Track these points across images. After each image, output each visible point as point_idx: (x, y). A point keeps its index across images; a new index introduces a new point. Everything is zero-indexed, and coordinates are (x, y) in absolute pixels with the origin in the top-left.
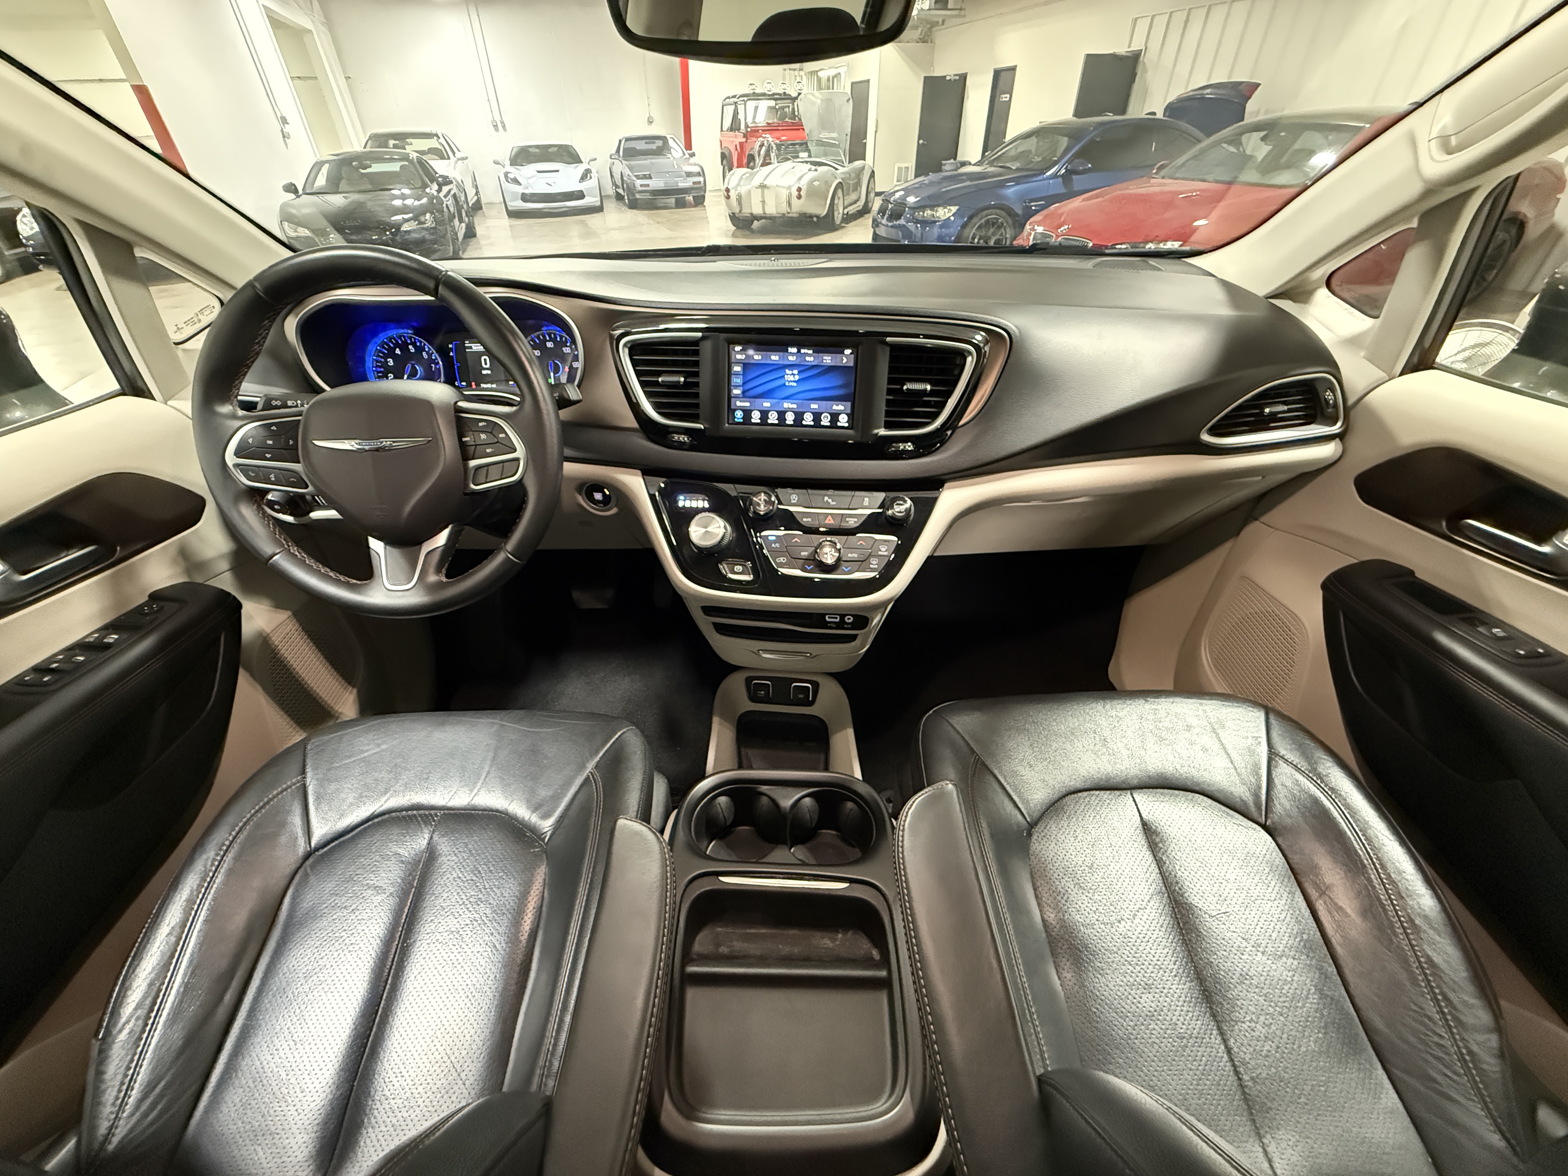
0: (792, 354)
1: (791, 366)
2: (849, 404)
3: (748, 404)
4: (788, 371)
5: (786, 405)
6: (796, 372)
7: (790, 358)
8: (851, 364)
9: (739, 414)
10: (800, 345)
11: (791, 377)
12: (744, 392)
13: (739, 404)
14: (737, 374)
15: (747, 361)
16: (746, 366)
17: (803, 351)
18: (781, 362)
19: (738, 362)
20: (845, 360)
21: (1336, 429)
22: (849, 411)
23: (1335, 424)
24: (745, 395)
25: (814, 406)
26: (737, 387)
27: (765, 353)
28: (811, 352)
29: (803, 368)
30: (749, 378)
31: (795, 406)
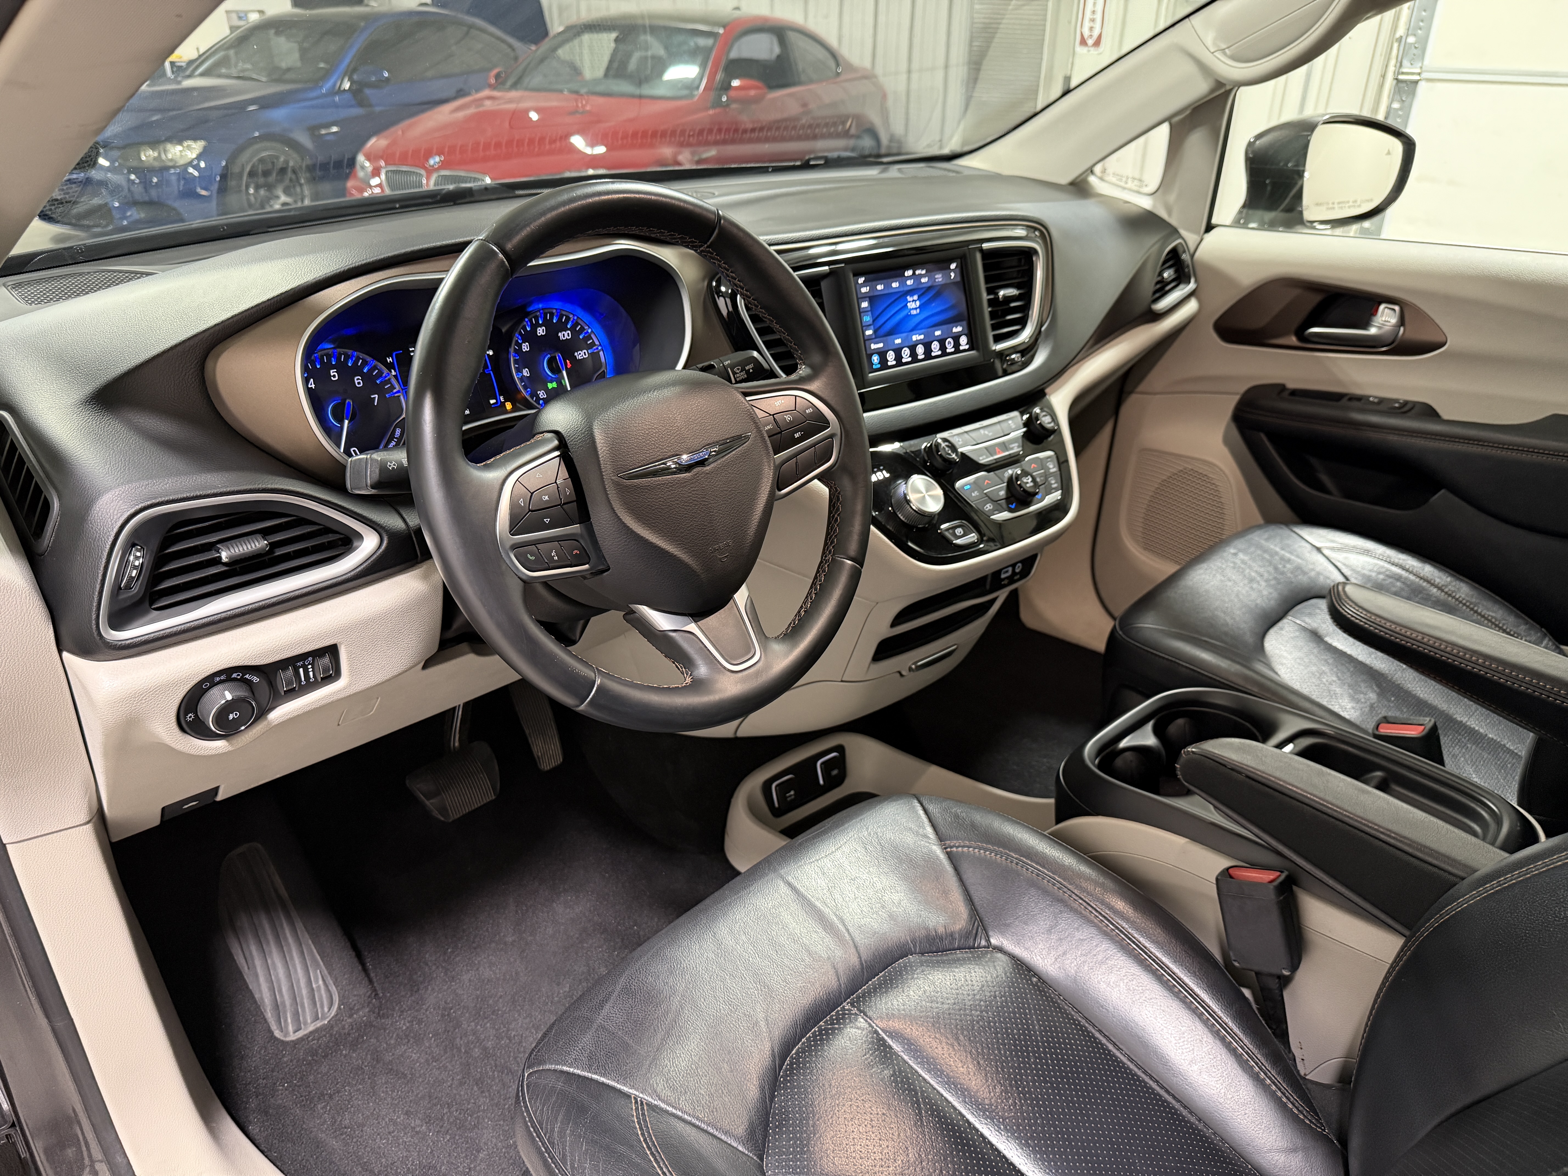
0: (909, 278)
1: (911, 292)
2: (965, 323)
3: (881, 345)
4: (909, 298)
5: (915, 338)
6: (916, 297)
7: (909, 282)
8: (959, 279)
9: (875, 359)
10: (914, 266)
11: (913, 304)
12: (875, 332)
13: (873, 346)
14: (865, 311)
15: (871, 294)
16: (873, 299)
17: (918, 272)
18: (901, 289)
19: (864, 297)
20: (953, 275)
21: (1192, 286)
22: (966, 332)
23: (1189, 282)
24: (877, 337)
25: (938, 333)
26: (868, 327)
27: (885, 281)
28: (924, 272)
29: (921, 291)
30: (877, 313)
31: (922, 337)
